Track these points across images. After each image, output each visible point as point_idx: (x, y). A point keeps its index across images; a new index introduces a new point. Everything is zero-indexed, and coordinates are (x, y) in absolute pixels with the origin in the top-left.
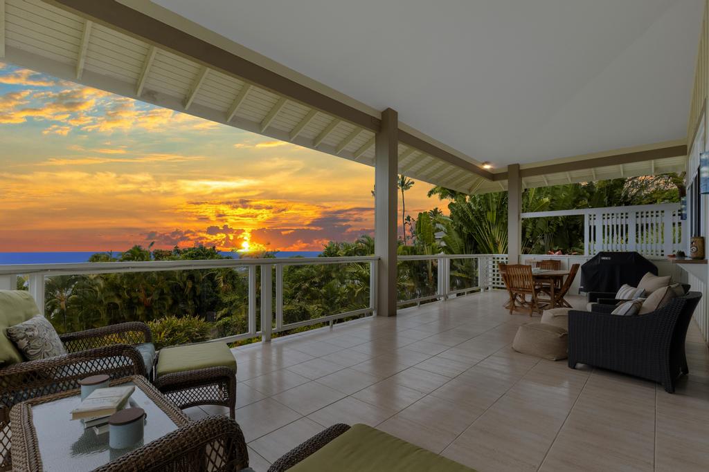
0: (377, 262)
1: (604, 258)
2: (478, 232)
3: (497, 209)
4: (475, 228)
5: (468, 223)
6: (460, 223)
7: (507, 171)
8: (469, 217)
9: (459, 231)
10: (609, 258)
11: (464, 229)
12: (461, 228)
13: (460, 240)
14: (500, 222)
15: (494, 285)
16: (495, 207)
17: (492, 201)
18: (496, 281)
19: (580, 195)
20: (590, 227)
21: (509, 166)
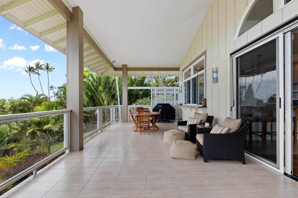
0: (69, 113)
1: (160, 106)
2: (95, 95)
3: (104, 85)
4: (94, 93)
5: (91, 91)
6: (87, 90)
7: (121, 67)
8: (91, 88)
9: (87, 94)
10: (162, 106)
11: (89, 93)
12: (88, 93)
13: (87, 99)
14: (105, 91)
15: (116, 120)
16: (103, 84)
17: (102, 82)
18: (117, 118)
19: (133, 82)
20: (153, 94)
21: (123, 65)
